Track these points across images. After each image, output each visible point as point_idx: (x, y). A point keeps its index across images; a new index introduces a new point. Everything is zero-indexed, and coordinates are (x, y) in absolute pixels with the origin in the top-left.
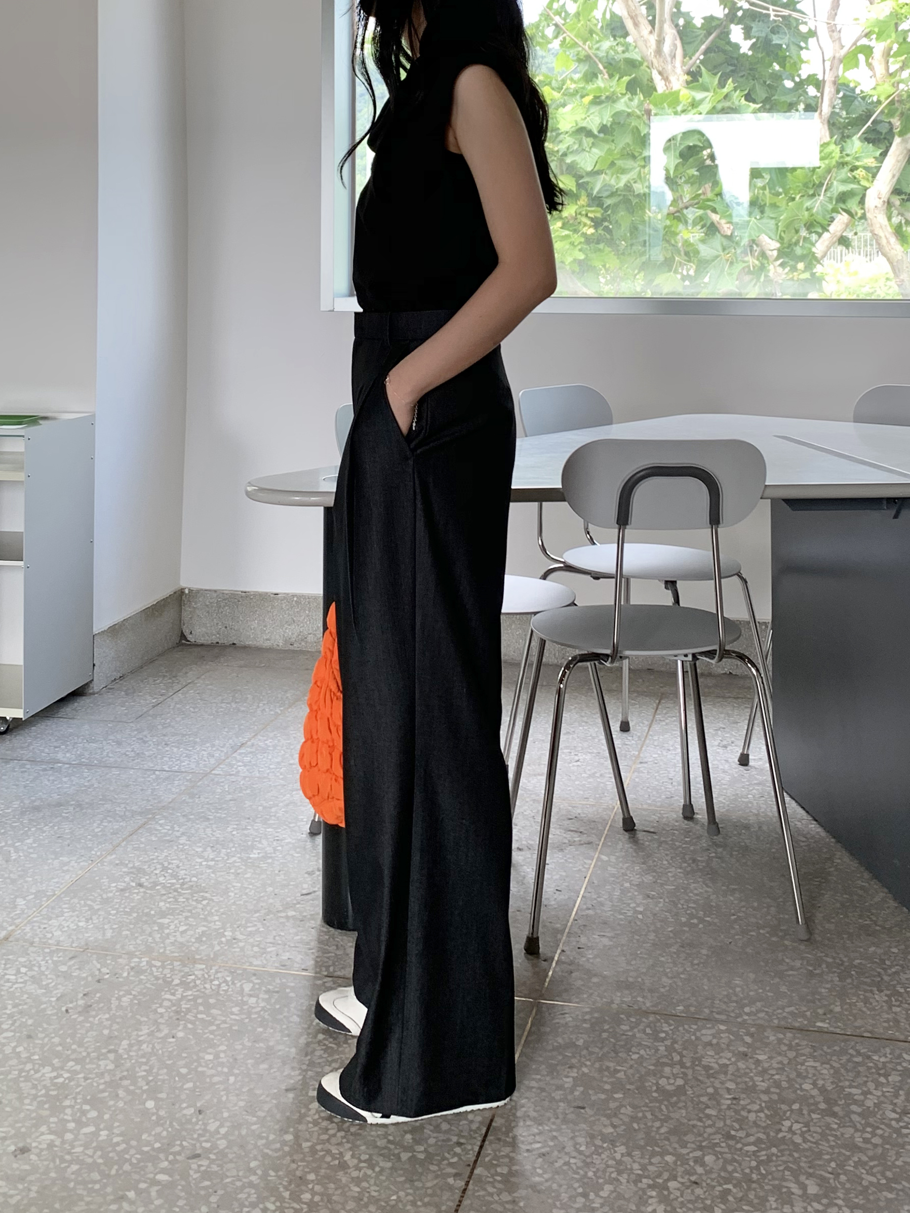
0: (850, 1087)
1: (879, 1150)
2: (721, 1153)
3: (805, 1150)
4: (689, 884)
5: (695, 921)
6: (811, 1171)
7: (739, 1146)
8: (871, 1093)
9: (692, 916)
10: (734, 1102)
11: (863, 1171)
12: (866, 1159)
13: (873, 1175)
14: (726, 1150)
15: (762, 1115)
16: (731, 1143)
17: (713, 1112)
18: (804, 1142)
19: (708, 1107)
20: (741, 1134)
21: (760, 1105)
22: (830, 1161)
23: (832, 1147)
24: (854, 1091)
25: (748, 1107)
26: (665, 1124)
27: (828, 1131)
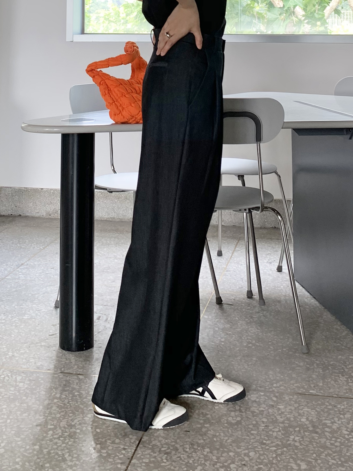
0: (326, 420)
1: (338, 449)
2: (258, 451)
3: (301, 449)
4: (248, 328)
5: (251, 345)
6: (303, 458)
7: (267, 447)
8: (336, 423)
9: (249, 343)
10: (266, 428)
11: (330, 458)
12: (332, 453)
13: (335, 460)
14: (261, 450)
15: (280, 433)
16: (263, 446)
17: (255, 432)
18: (300, 445)
19: (252, 430)
20: (268, 442)
21: (279, 429)
22: (312, 454)
23: (314, 447)
24: (326, 421)
25: (273, 430)
26: (230, 438)
27: (313, 440)
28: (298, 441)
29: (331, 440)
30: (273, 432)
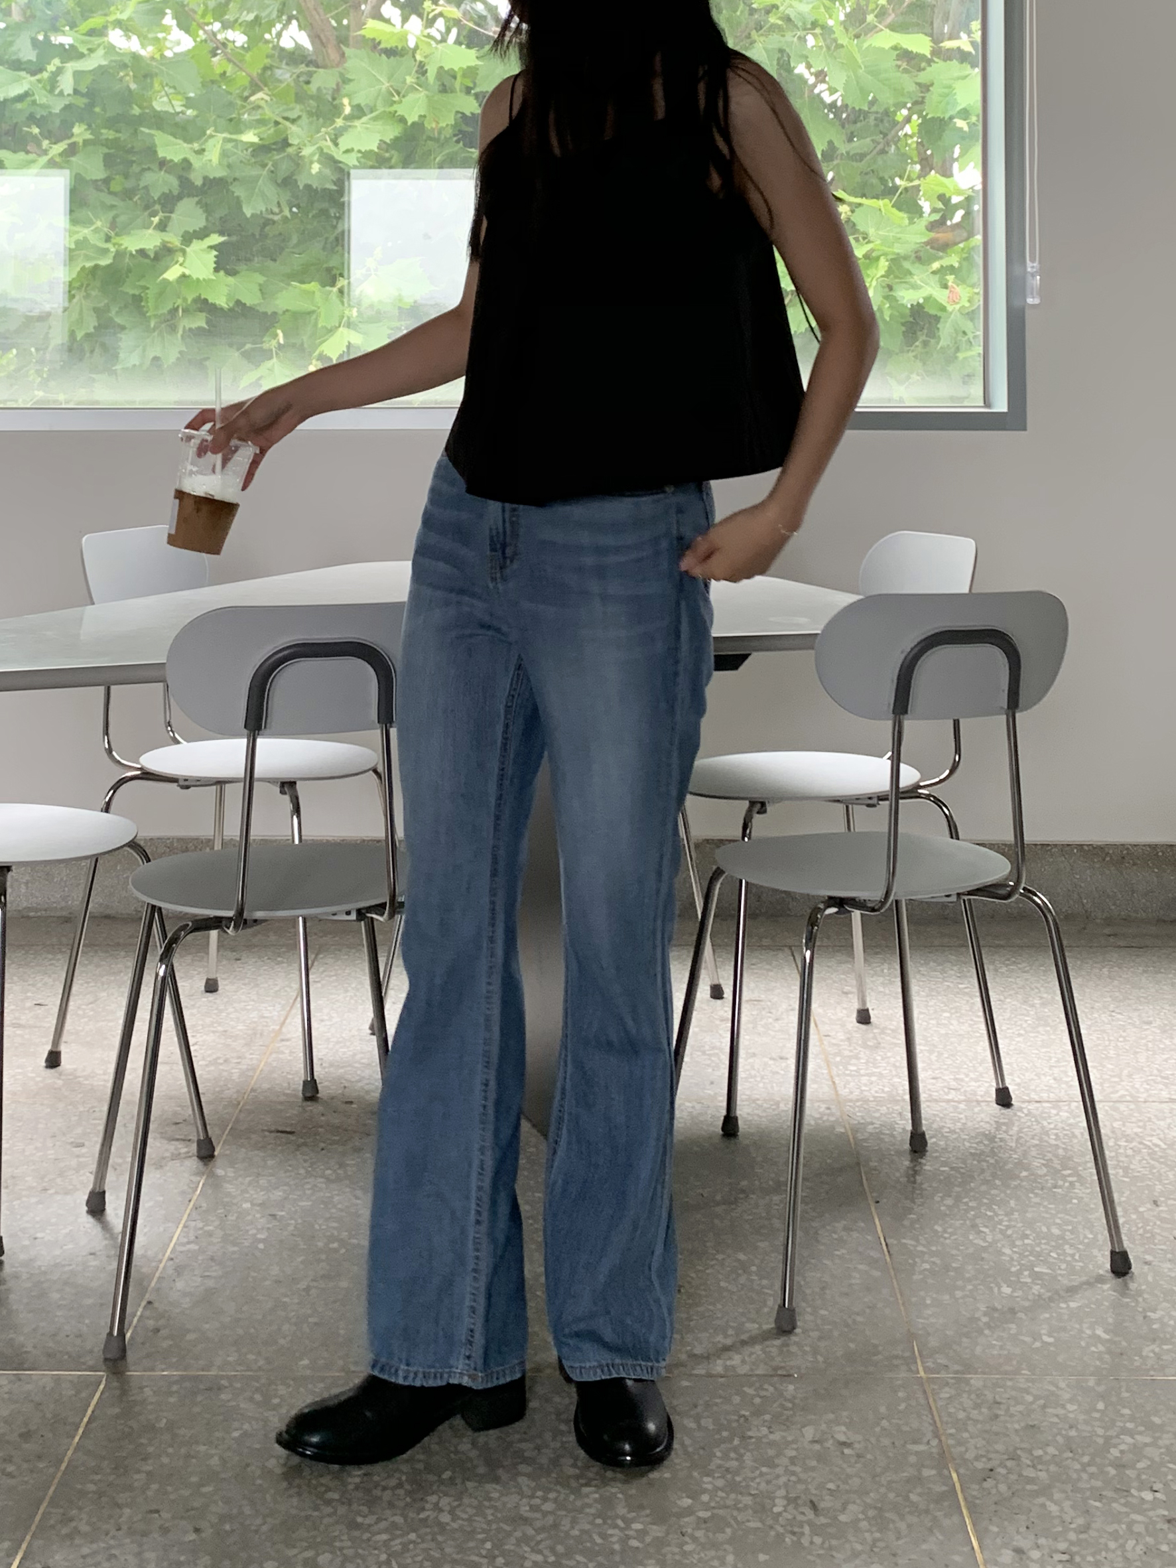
1: (550, 1520)
2: (341, 1549)
3: (454, 1531)
5: (335, 1245)
6: (458, 1557)
7: (366, 1536)
9: (332, 1239)
10: (365, 1478)
11: (527, 1549)
12: (533, 1532)
14: (349, 1544)
15: (401, 1492)
16: (356, 1533)
17: (336, 1496)
18: (453, 1520)
19: (329, 1490)
20: (368, 1521)
21: (400, 1479)
22: (483, 1541)
25: (383, 1483)
28: (447, 1508)
29: (533, 1497)
30: (384, 1489)
